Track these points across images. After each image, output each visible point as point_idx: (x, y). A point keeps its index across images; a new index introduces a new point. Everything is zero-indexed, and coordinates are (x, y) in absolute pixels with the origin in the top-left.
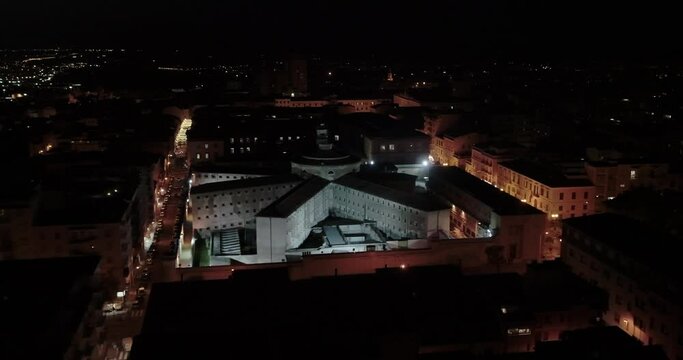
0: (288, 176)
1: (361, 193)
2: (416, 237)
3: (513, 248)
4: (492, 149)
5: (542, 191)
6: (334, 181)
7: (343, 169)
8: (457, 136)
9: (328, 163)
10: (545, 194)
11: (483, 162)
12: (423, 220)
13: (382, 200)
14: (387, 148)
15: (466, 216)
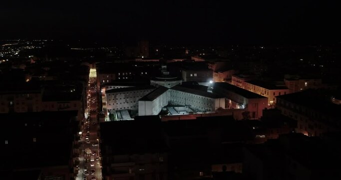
0: (149, 86)
1: (184, 93)
2: (210, 111)
3: (254, 113)
4: (241, 75)
5: (265, 92)
6: (171, 88)
7: (175, 83)
8: (224, 71)
9: (168, 80)
10: (267, 93)
11: (237, 82)
12: (213, 103)
13: (194, 95)
14: (193, 75)
15: (232, 102)
